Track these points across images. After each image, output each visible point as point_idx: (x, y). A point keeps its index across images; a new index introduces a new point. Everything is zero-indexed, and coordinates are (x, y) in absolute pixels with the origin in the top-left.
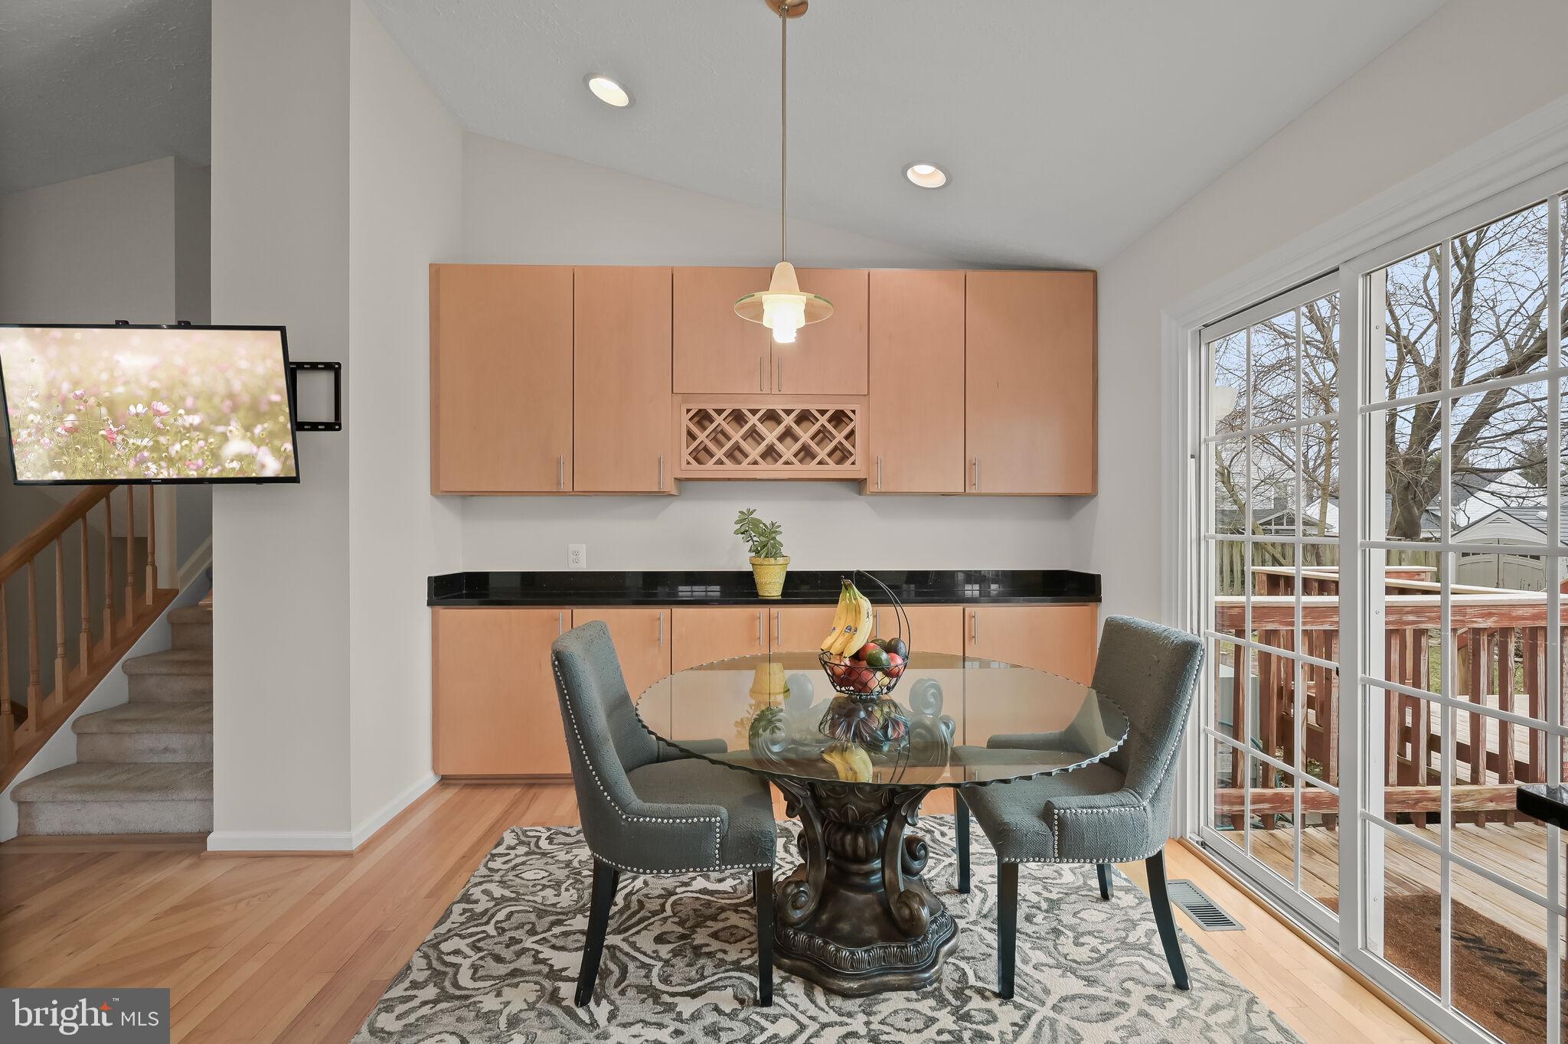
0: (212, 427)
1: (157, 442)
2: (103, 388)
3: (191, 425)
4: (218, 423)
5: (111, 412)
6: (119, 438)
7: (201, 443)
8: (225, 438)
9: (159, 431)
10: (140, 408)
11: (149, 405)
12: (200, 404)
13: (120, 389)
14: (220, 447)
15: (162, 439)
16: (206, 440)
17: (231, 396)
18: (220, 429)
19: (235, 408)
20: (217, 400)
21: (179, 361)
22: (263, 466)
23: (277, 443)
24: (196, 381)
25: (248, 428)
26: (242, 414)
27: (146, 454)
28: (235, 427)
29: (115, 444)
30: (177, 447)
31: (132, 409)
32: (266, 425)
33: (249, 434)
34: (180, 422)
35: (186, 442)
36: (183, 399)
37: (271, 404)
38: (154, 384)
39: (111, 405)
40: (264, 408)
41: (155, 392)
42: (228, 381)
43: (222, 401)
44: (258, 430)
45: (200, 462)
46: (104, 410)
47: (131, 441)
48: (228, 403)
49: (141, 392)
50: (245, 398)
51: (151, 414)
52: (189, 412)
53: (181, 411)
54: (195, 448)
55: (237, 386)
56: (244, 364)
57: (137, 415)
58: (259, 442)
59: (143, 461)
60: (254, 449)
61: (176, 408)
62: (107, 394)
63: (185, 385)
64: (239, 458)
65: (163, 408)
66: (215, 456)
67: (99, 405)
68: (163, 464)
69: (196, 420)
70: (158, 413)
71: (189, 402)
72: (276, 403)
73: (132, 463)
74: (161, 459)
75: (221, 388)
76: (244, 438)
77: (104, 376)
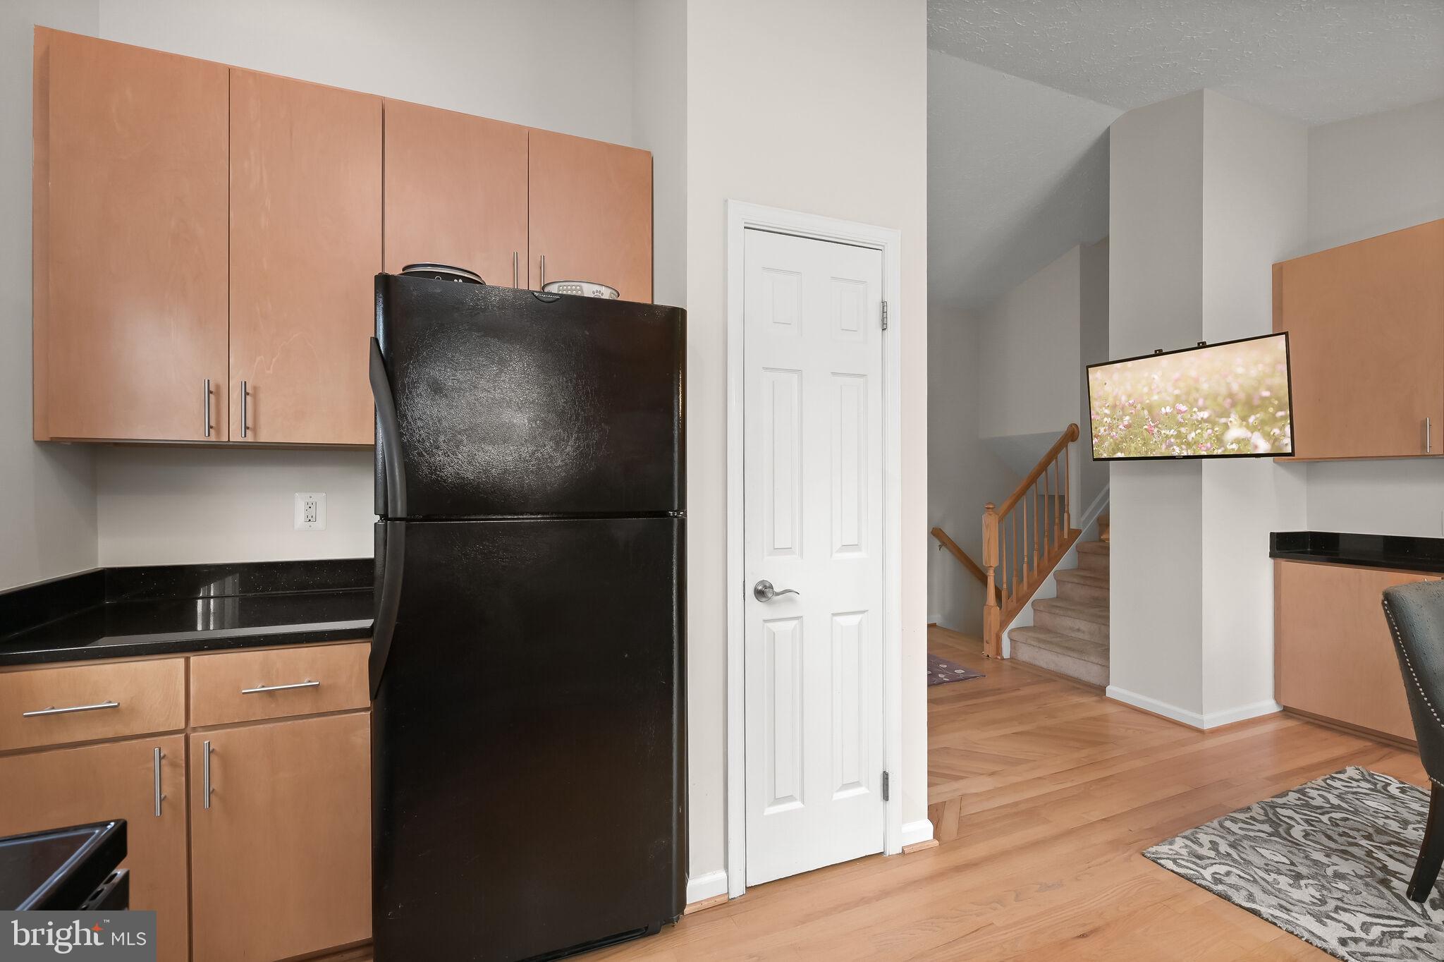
0: (1217, 419)
1: (1180, 431)
2: (1145, 397)
3: (1202, 418)
4: (1221, 416)
5: (1150, 412)
6: (1156, 430)
7: (1210, 431)
8: (1226, 427)
9: (1180, 424)
10: (1168, 410)
11: (1174, 407)
12: (1209, 403)
13: (1155, 397)
14: (1223, 434)
15: (1183, 430)
16: (1213, 429)
17: (1231, 395)
18: (1223, 420)
19: (1234, 405)
20: (1220, 399)
21: (1193, 373)
22: (1256, 447)
23: (1267, 429)
24: (1205, 387)
25: (1244, 419)
26: (1239, 408)
27: (1172, 440)
28: (1234, 418)
29: (1153, 434)
30: (1193, 435)
31: (1163, 409)
32: (1258, 415)
33: (1244, 423)
34: (1194, 417)
35: (1199, 431)
36: (1196, 400)
37: (1264, 399)
38: (1177, 392)
39: (1150, 408)
40: (1256, 402)
41: (1177, 397)
42: (1228, 384)
43: (1224, 400)
44: (1252, 419)
45: (1209, 445)
46: (1146, 412)
47: (1163, 432)
48: (1229, 401)
49: (1168, 398)
50: (1242, 396)
51: (1175, 412)
52: (1200, 410)
53: (1195, 409)
54: (1205, 435)
55: (1235, 388)
56: (1240, 370)
57: (1166, 414)
58: (1253, 429)
59: (1170, 445)
60: (1249, 434)
61: (1192, 408)
62: (1148, 401)
63: (1197, 390)
64: (1238, 441)
65: (1183, 408)
66: (1219, 440)
67: (1143, 409)
68: (1184, 447)
69: (1205, 415)
70: (1180, 412)
71: (1201, 402)
72: (1266, 398)
73: (1164, 446)
74: (1182, 443)
75: (1223, 391)
76: (1241, 426)
77: (1146, 390)
